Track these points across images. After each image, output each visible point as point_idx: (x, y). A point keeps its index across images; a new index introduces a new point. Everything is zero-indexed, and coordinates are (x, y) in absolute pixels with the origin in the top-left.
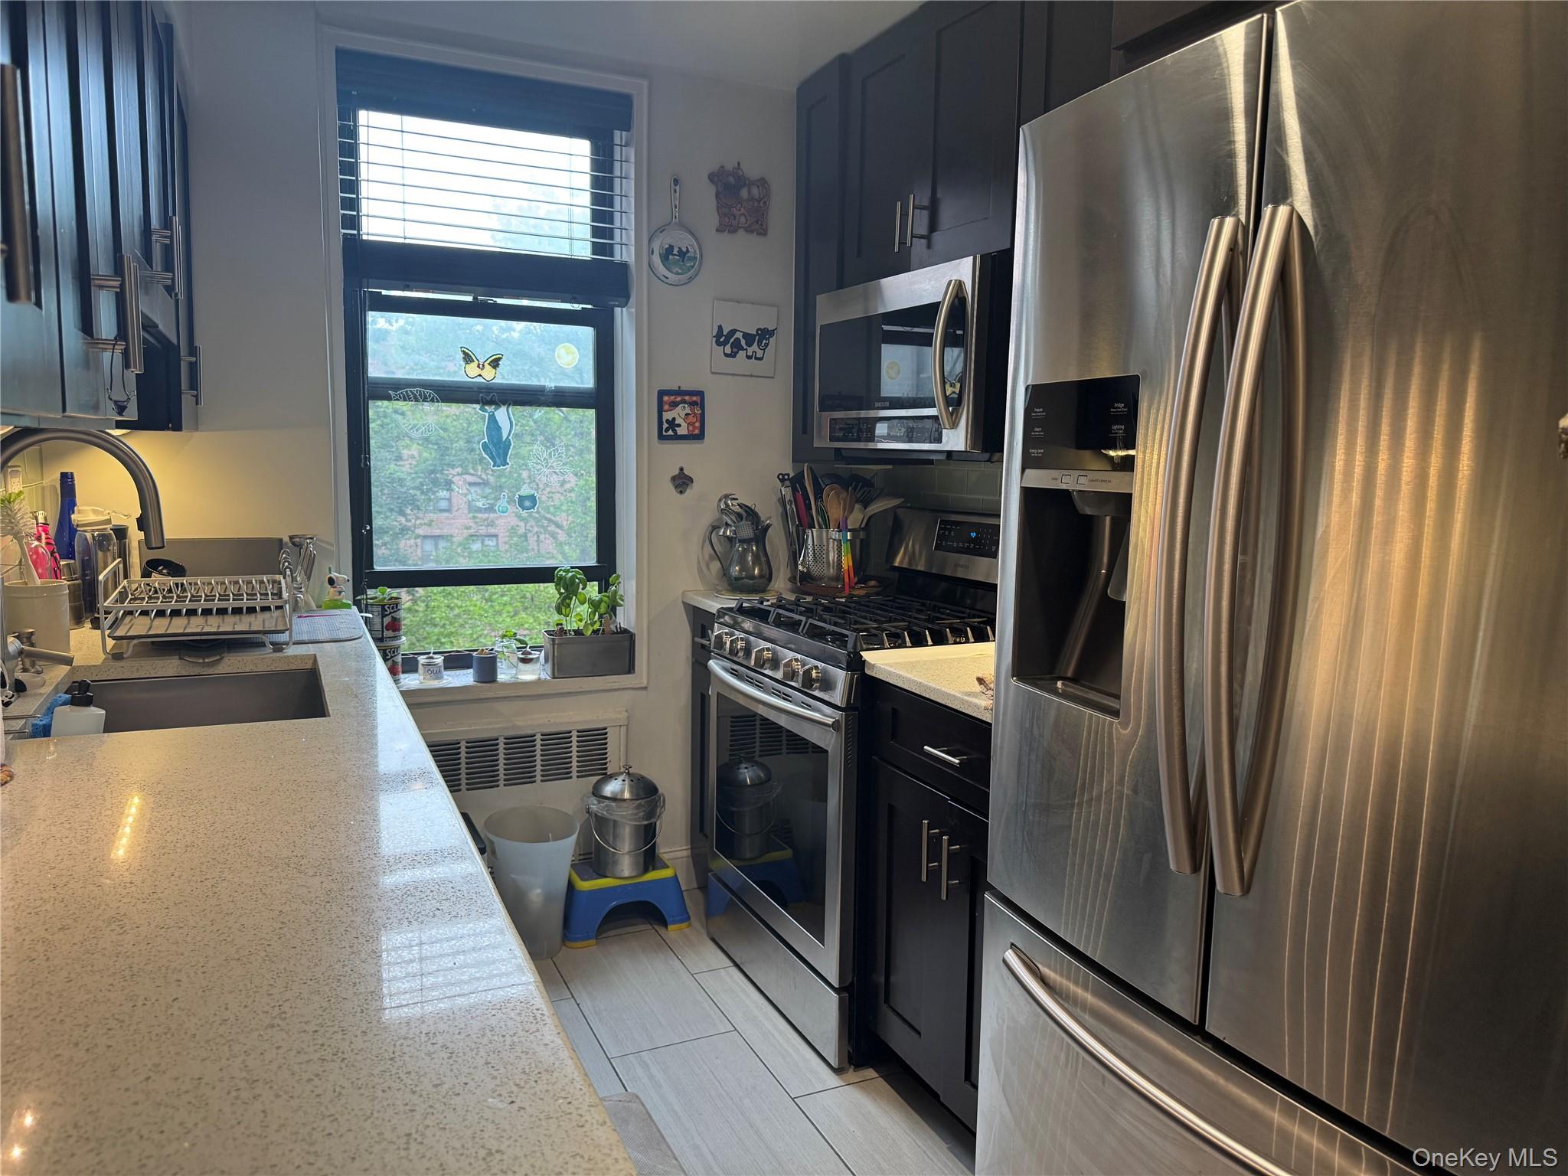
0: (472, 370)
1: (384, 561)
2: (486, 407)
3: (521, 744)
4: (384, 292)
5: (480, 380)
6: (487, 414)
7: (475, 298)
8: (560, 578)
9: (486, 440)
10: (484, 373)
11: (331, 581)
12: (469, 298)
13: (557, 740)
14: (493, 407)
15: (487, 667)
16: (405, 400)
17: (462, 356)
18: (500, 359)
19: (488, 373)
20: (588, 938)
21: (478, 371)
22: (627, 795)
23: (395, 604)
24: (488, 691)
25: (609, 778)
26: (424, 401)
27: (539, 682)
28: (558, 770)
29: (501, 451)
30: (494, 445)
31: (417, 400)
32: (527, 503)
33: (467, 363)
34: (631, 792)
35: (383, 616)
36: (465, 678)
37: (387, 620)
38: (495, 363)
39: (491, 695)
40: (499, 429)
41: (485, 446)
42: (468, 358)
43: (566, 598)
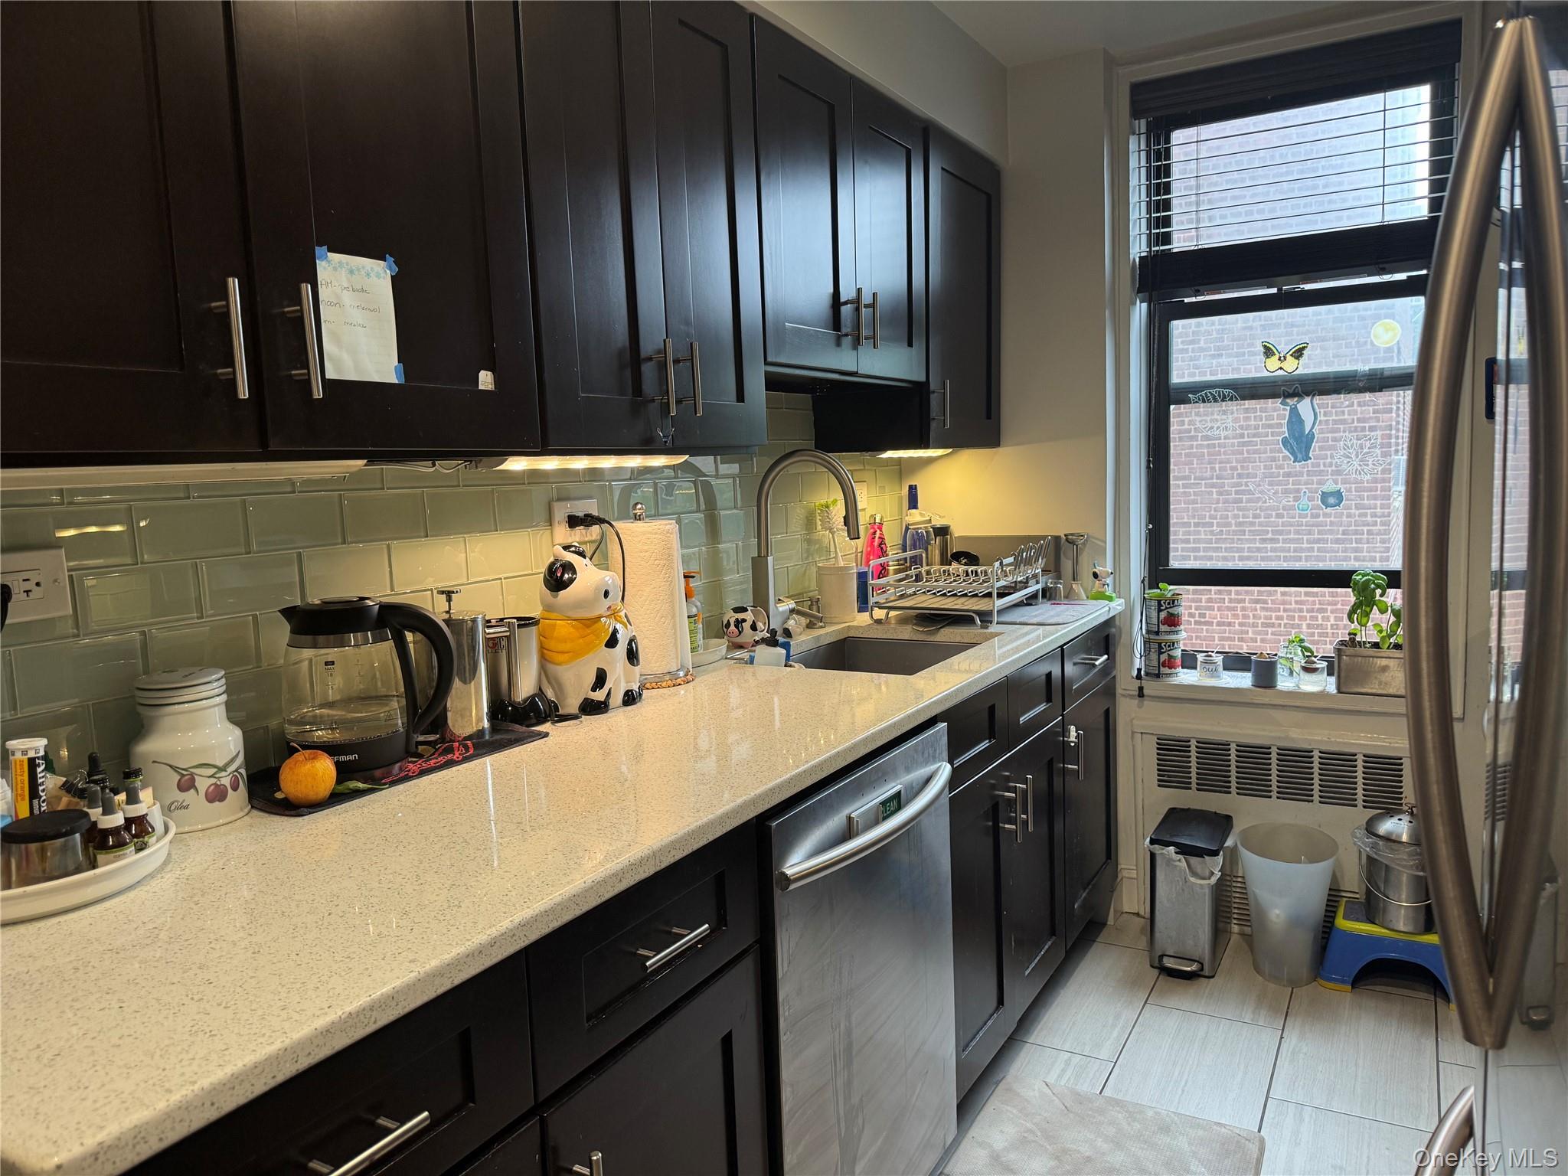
0: (1273, 363)
1: (1177, 561)
2: (1288, 401)
3: (1296, 759)
4: (1186, 300)
5: (1281, 372)
6: (1288, 408)
7: (1280, 290)
8: (1356, 583)
9: (1287, 435)
10: (1285, 365)
11: (1095, 575)
12: (1274, 290)
13: (1338, 762)
14: (1296, 399)
15: (1265, 672)
16: (1204, 402)
17: (1263, 350)
18: (1304, 348)
19: (1290, 365)
20: (1343, 982)
21: (1278, 364)
22: (1405, 838)
23: (1173, 602)
24: (1265, 696)
25: (1391, 812)
26: (1223, 400)
27: (1322, 695)
28: (1337, 792)
29: (1304, 445)
30: (1296, 439)
31: (1216, 401)
32: (1331, 500)
33: (1268, 357)
34: (1410, 836)
35: (1160, 611)
36: (1243, 680)
37: (1163, 615)
38: (1298, 353)
39: (1266, 700)
40: (1301, 422)
41: (1285, 442)
42: (1268, 352)
43: (1365, 602)
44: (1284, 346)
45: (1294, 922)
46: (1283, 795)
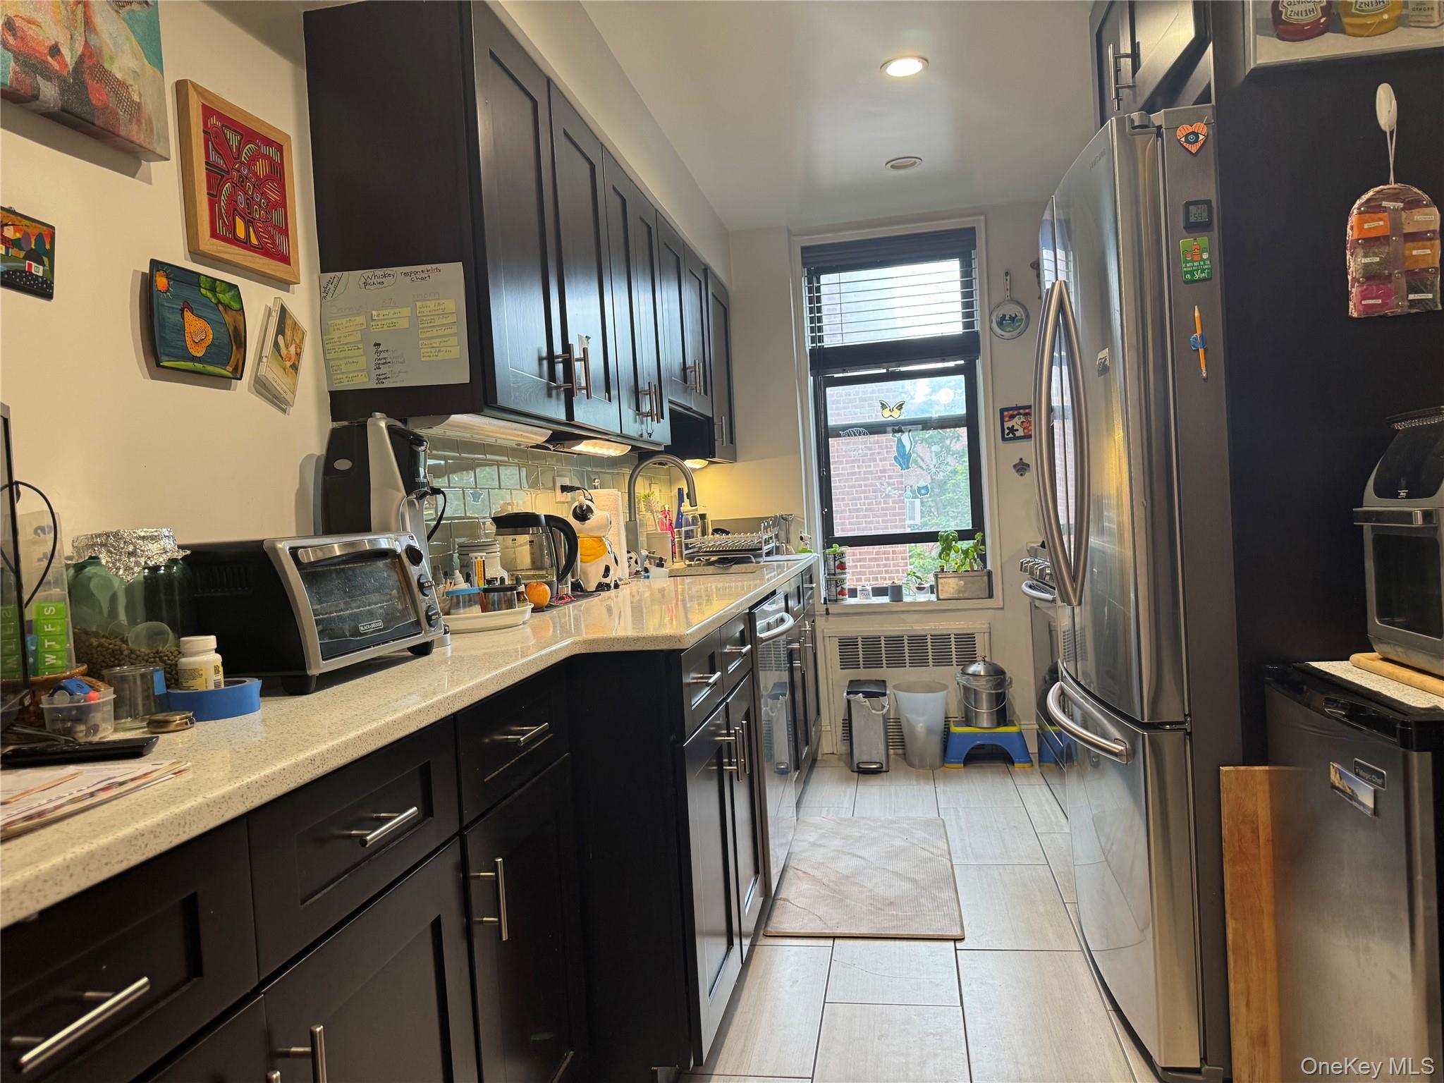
0: (886, 413)
1: (838, 533)
2: (896, 434)
3: (918, 641)
4: (835, 376)
5: (891, 418)
6: (896, 439)
7: (888, 370)
8: (942, 536)
9: (896, 454)
10: (893, 414)
11: (801, 538)
12: (884, 371)
13: (941, 640)
14: (900, 434)
15: (896, 592)
16: (849, 436)
17: (880, 405)
18: (903, 404)
19: (896, 413)
20: (958, 763)
21: (890, 413)
22: (982, 673)
23: (842, 555)
24: (897, 607)
25: (973, 662)
26: (859, 435)
27: (929, 602)
28: (942, 659)
29: (906, 460)
30: (901, 457)
31: (855, 435)
32: (923, 491)
33: (883, 409)
34: (985, 671)
35: (835, 561)
36: (885, 600)
37: (837, 563)
38: (900, 407)
39: (899, 609)
40: (904, 447)
41: (895, 458)
42: (883, 406)
43: (947, 549)
44: (892, 403)
45: (930, 731)
46: (913, 664)
